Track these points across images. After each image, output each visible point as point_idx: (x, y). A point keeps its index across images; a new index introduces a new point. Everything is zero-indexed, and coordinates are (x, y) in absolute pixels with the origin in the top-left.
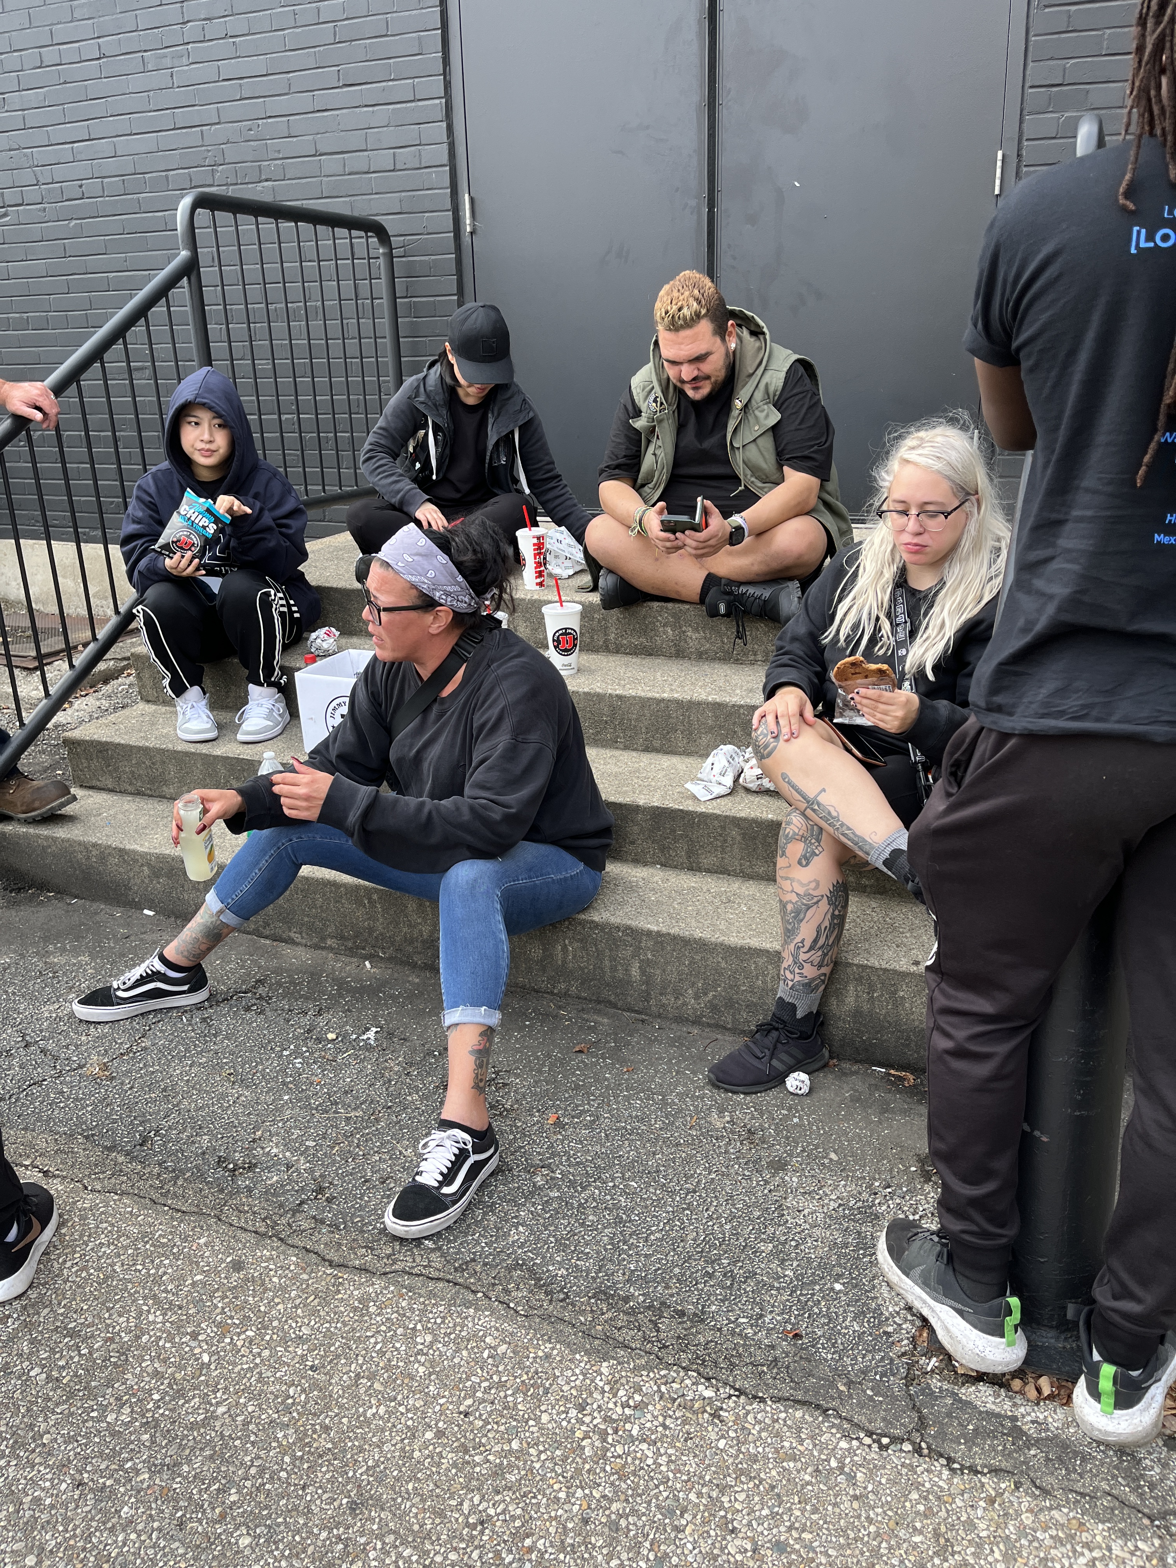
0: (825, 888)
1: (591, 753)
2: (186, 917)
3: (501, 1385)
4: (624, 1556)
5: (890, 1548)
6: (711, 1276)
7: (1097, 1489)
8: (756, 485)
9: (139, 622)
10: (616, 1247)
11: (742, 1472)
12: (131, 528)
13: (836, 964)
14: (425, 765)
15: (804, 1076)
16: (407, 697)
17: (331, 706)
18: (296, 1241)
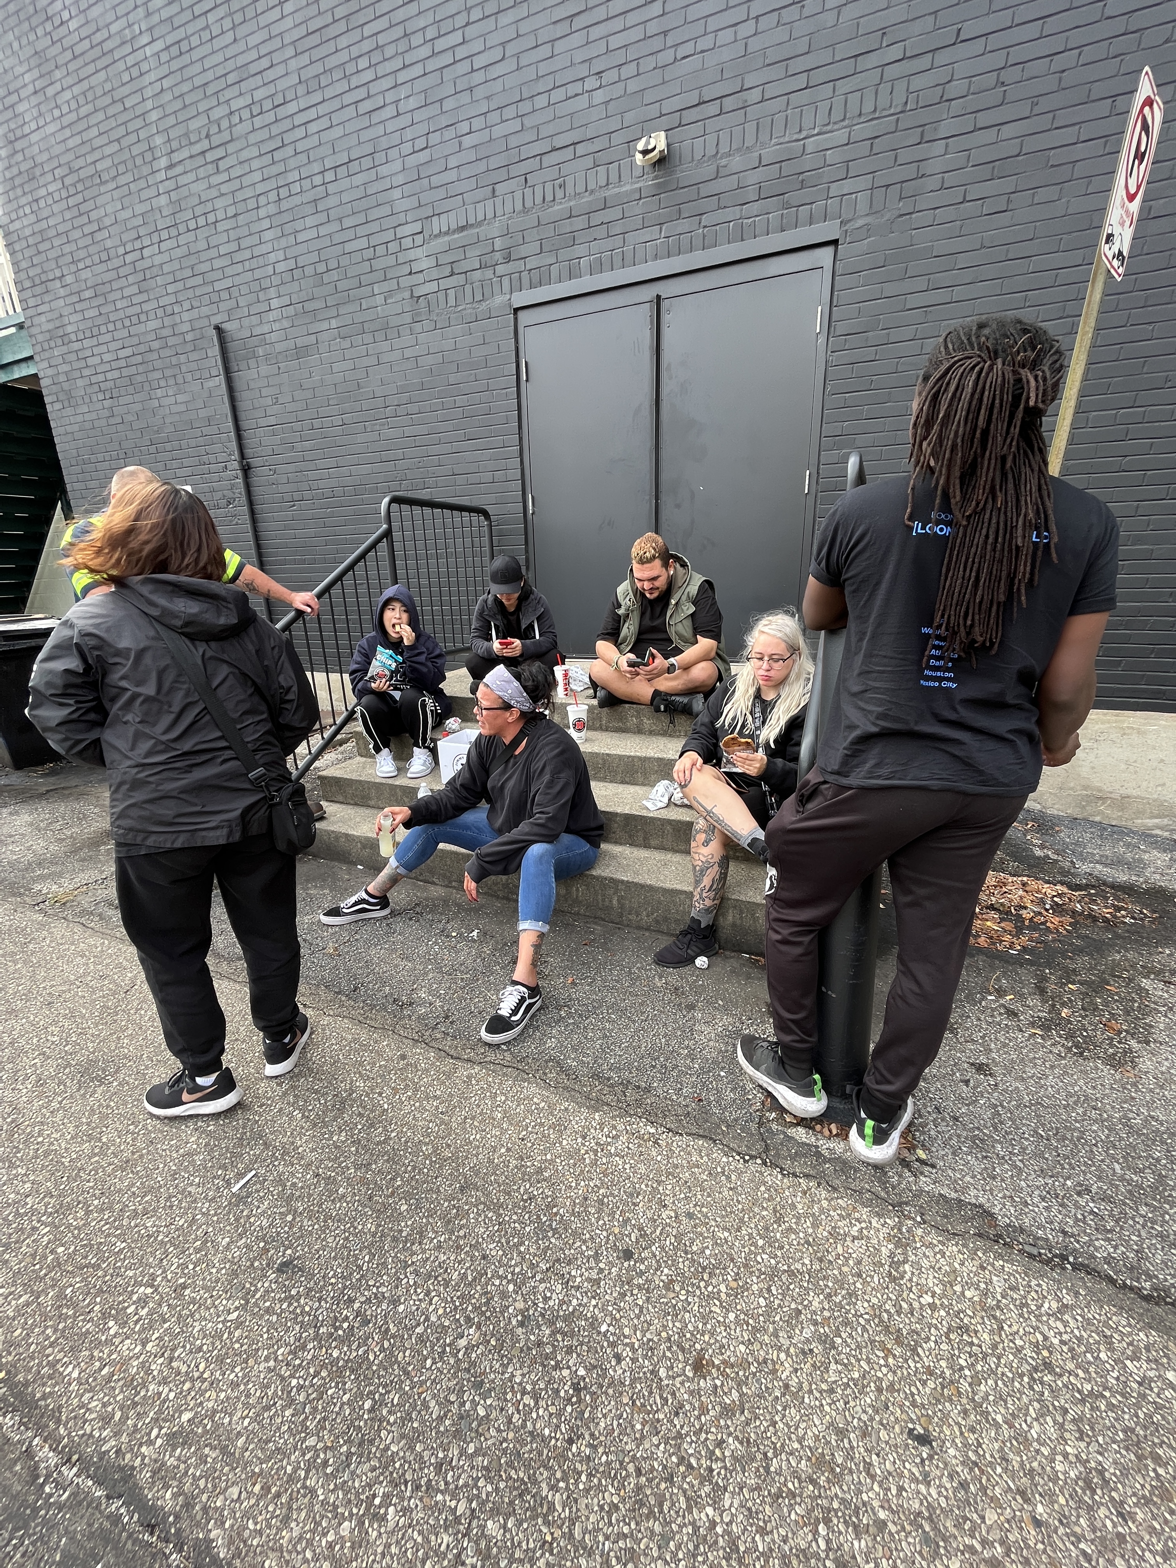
0: (717, 858)
1: (593, 784)
2: (380, 870)
3: (542, 1124)
4: (606, 1219)
5: (749, 1218)
6: (654, 1067)
7: (863, 1188)
8: (681, 645)
9: (358, 715)
10: (603, 1050)
11: (670, 1174)
12: (355, 666)
13: (722, 899)
14: (506, 791)
15: (705, 959)
16: (498, 754)
17: (457, 758)
18: (433, 1044)
